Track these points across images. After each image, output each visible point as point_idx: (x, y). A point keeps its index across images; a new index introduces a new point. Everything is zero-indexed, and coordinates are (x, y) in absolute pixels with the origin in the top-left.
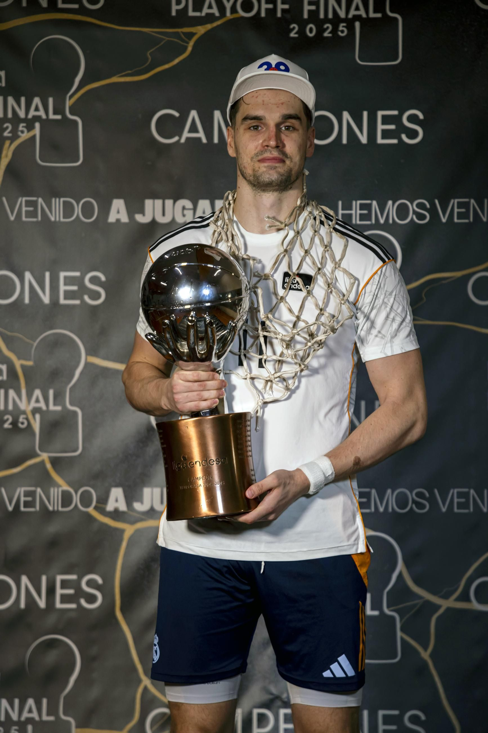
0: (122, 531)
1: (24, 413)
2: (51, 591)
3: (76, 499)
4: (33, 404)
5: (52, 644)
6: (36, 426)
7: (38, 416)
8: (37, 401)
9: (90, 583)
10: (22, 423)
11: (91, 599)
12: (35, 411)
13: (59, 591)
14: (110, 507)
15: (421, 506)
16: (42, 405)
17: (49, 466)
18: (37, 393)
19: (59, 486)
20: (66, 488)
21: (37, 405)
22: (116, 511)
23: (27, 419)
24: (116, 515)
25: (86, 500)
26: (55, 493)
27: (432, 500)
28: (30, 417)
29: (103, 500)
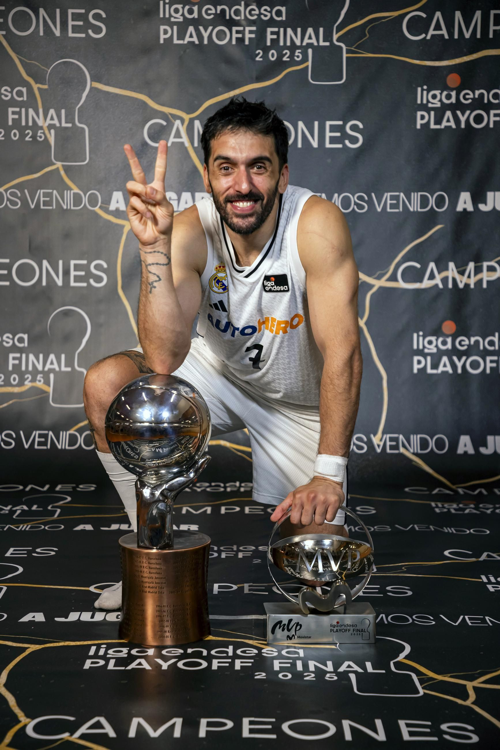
0: (123, 227)
1: (41, 128)
2: (66, 273)
3: (85, 200)
4: (48, 122)
5: (66, 313)
6: (52, 140)
7: (53, 131)
8: (52, 119)
9: (97, 267)
10: (41, 137)
11: (99, 279)
12: (50, 127)
13: (73, 273)
14: (112, 207)
15: (361, 207)
16: (56, 122)
17: (62, 173)
18: (52, 112)
19: (71, 189)
20: (76, 190)
21: (52, 122)
22: (117, 210)
23: (44, 133)
24: (117, 213)
25: (93, 201)
26: (69, 196)
27: (370, 202)
28: (47, 132)
29: (107, 201)
